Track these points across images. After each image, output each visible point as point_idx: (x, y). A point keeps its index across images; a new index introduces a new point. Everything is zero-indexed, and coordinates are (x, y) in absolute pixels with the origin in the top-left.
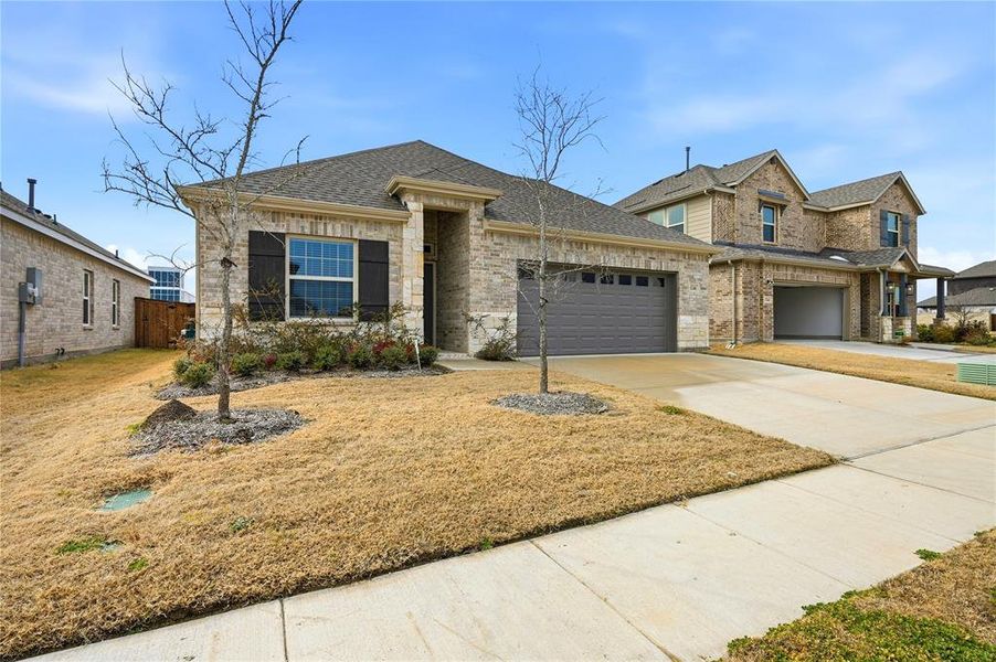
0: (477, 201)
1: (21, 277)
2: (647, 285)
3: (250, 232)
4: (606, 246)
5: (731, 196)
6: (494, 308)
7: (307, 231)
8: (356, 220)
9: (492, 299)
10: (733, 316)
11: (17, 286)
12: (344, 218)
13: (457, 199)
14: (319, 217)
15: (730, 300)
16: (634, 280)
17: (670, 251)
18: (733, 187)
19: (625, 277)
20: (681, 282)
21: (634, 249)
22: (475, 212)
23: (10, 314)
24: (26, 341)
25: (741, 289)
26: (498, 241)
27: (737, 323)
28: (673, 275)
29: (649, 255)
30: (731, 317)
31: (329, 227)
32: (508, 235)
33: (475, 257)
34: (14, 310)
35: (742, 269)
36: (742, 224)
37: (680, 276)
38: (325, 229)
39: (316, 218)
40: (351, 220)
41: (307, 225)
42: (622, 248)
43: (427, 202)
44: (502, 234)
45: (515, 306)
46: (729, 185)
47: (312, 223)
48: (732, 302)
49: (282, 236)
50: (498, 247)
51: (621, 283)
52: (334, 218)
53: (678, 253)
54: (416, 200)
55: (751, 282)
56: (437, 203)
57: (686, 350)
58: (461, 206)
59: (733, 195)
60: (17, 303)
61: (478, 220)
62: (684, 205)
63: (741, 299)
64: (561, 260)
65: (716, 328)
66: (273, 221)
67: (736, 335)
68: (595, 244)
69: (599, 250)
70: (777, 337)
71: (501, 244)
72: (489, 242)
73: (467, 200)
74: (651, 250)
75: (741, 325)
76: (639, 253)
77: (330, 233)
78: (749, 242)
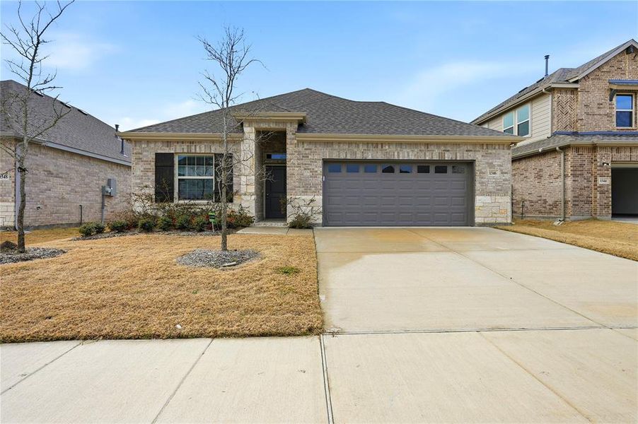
0: (291, 122)
1: (104, 183)
2: (445, 172)
3: (156, 154)
4: (400, 144)
5: (574, 91)
6: (305, 192)
7: (186, 151)
8: (213, 142)
9: (303, 187)
10: (562, 195)
11: (101, 188)
12: (206, 141)
13: (277, 122)
14: (192, 142)
15: (559, 183)
16: (432, 169)
17: (466, 144)
18: (576, 82)
19: (423, 167)
20: (477, 168)
21: (427, 145)
22: (291, 130)
23: (96, 201)
24: (105, 212)
25: (569, 172)
26: (307, 147)
27: (566, 202)
28: (471, 164)
29: (443, 148)
30: (561, 197)
31: (198, 147)
32: (315, 143)
33: (291, 160)
34: (99, 199)
35: (571, 154)
36: (588, 114)
37: (477, 163)
38: (195, 149)
39: (190, 143)
40: (210, 142)
41: (185, 147)
42: (416, 144)
43: (256, 126)
44: (310, 142)
45: (321, 191)
46: (571, 81)
47: (188, 146)
48: (561, 184)
49: (172, 154)
50: (307, 152)
51: (419, 171)
52: (200, 142)
53: (475, 145)
54: (249, 126)
55: (581, 165)
56: (264, 126)
57: (484, 225)
58: (281, 127)
59: (577, 89)
60: (101, 195)
61: (293, 134)
62: (528, 106)
63: (569, 181)
64: (359, 156)
65: (548, 207)
66: (167, 147)
67: (565, 213)
68: (390, 144)
69: (393, 148)
70: (615, 215)
71: (311, 149)
72: (301, 149)
73: (284, 122)
74: (445, 144)
75: (570, 204)
76: (431, 148)
77: (198, 151)
78: (597, 130)
